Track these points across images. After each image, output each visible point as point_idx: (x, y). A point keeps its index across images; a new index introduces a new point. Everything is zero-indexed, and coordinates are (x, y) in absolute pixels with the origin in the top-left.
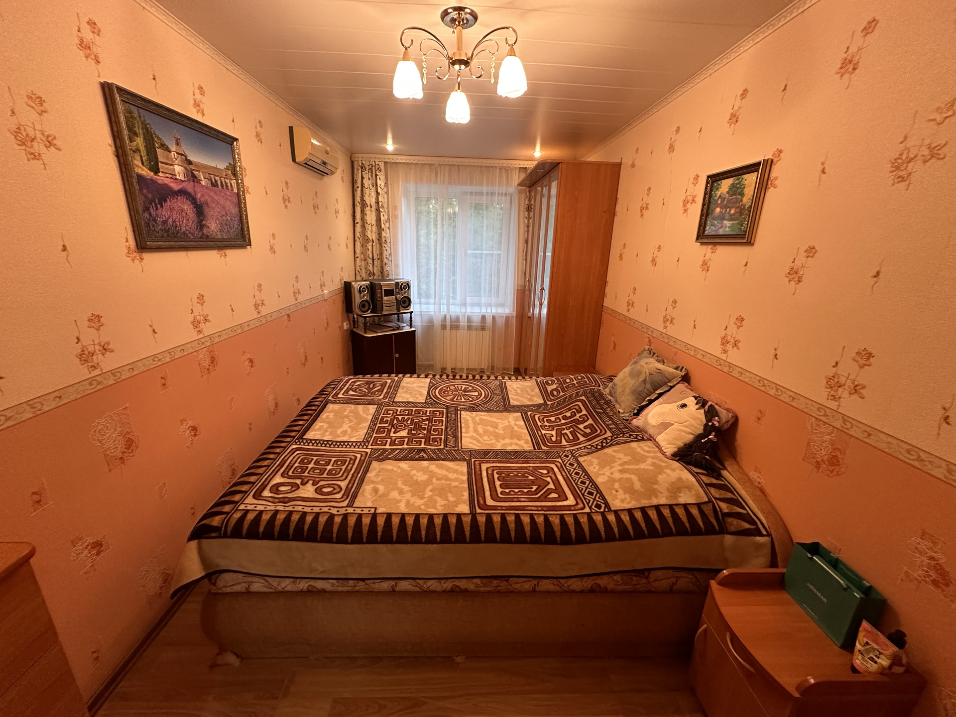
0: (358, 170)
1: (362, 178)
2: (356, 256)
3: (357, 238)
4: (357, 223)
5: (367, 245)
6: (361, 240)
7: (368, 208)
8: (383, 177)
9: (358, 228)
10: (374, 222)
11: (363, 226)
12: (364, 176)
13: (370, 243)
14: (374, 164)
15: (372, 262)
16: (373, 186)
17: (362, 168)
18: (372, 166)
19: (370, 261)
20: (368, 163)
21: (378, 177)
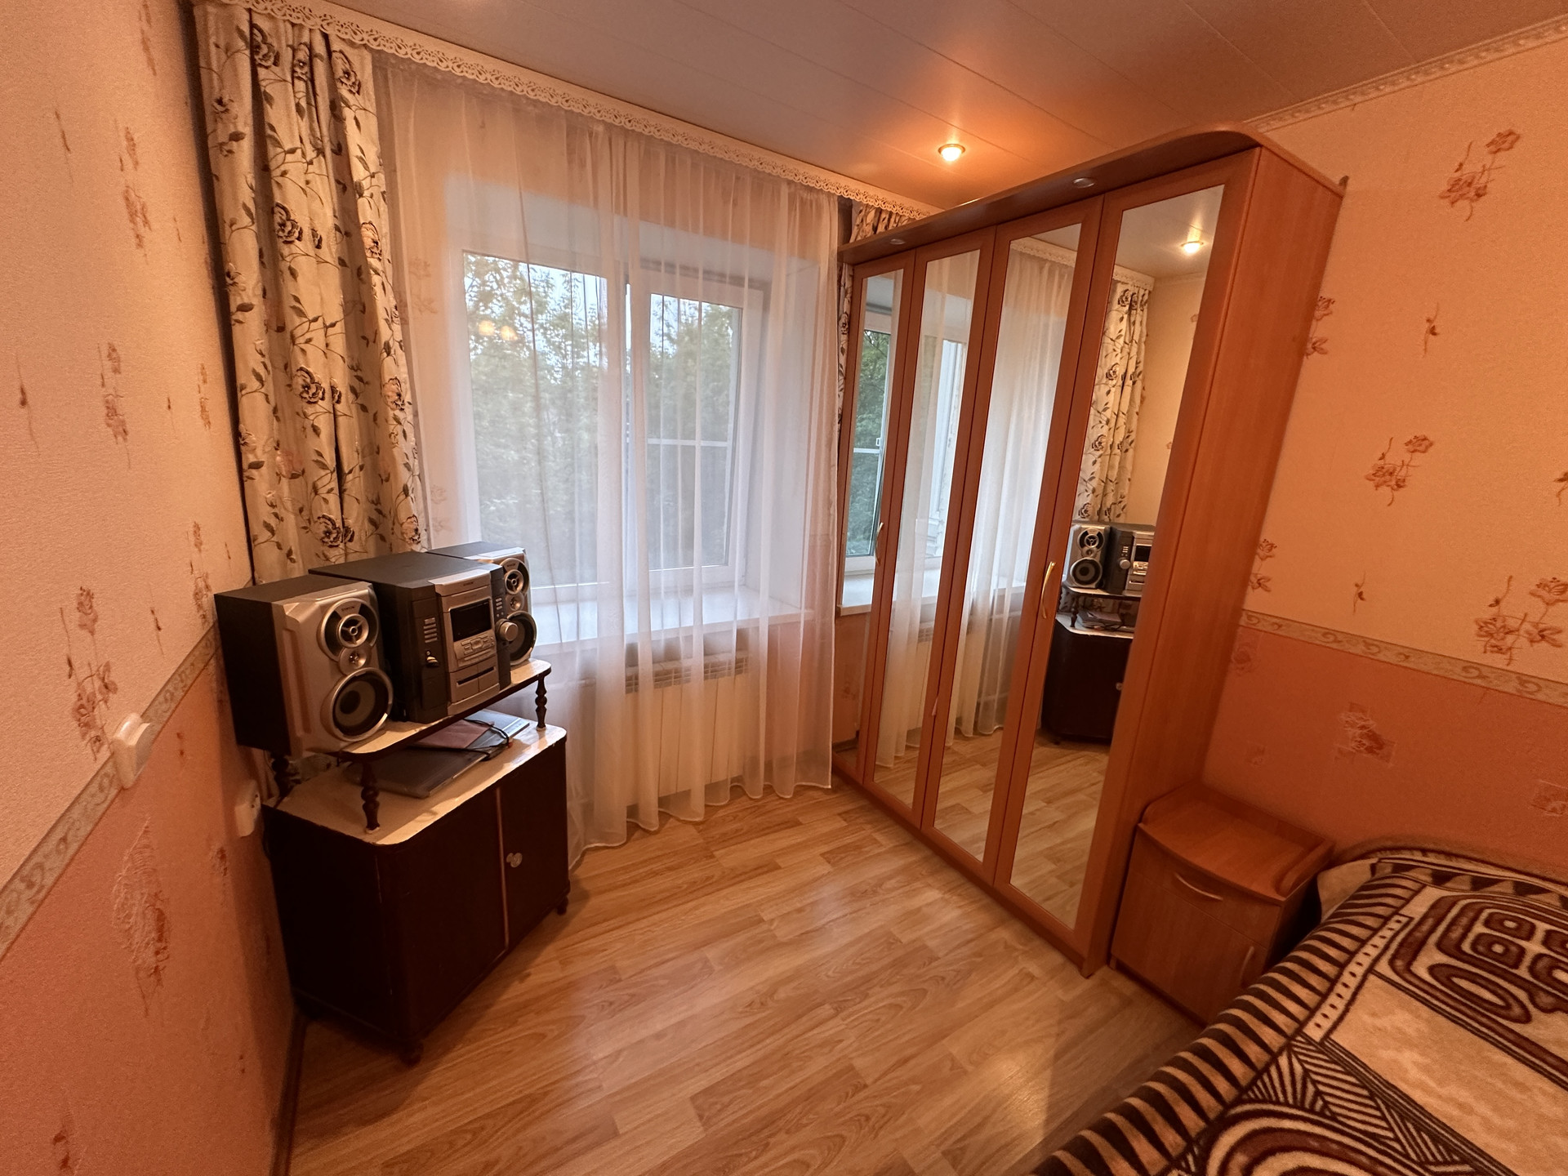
0: (230, 52)
1: (260, 98)
2: (249, 458)
3: (243, 377)
4: (245, 308)
5: (310, 410)
6: (269, 387)
7: (304, 246)
8: (371, 123)
9: (251, 333)
10: (335, 312)
11: (278, 326)
12: (269, 88)
13: (325, 405)
14: (320, 48)
15: (334, 484)
16: (320, 152)
17: (254, 48)
18: (312, 56)
19: (328, 481)
20: (287, 35)
21: (348, 114)
